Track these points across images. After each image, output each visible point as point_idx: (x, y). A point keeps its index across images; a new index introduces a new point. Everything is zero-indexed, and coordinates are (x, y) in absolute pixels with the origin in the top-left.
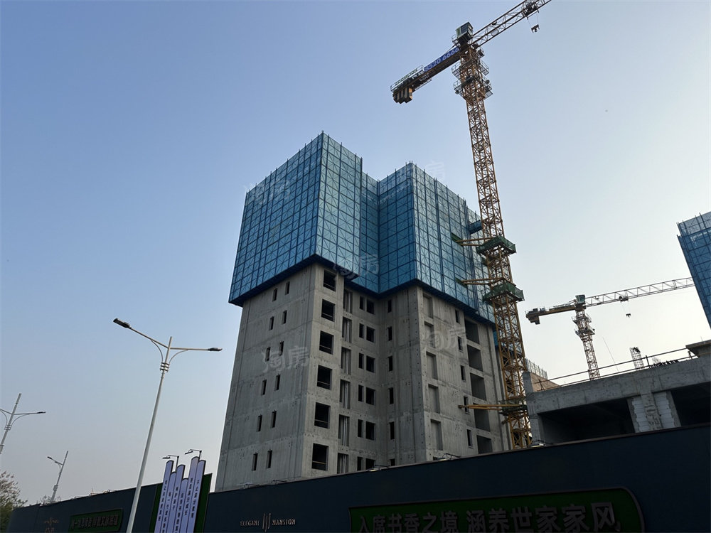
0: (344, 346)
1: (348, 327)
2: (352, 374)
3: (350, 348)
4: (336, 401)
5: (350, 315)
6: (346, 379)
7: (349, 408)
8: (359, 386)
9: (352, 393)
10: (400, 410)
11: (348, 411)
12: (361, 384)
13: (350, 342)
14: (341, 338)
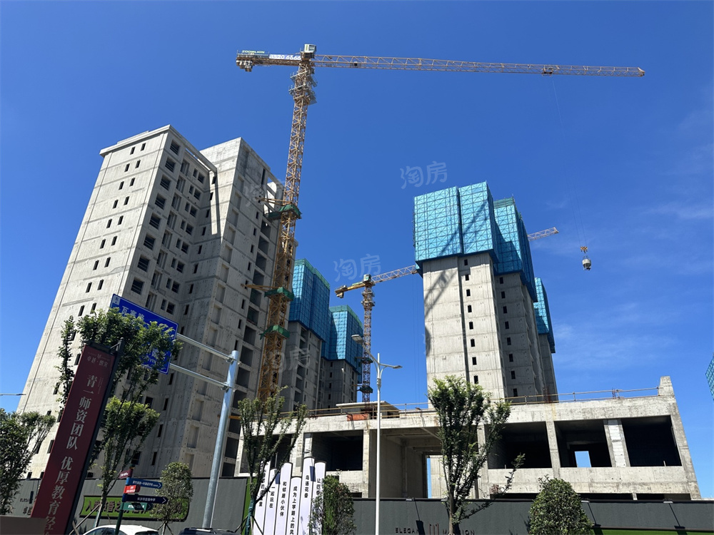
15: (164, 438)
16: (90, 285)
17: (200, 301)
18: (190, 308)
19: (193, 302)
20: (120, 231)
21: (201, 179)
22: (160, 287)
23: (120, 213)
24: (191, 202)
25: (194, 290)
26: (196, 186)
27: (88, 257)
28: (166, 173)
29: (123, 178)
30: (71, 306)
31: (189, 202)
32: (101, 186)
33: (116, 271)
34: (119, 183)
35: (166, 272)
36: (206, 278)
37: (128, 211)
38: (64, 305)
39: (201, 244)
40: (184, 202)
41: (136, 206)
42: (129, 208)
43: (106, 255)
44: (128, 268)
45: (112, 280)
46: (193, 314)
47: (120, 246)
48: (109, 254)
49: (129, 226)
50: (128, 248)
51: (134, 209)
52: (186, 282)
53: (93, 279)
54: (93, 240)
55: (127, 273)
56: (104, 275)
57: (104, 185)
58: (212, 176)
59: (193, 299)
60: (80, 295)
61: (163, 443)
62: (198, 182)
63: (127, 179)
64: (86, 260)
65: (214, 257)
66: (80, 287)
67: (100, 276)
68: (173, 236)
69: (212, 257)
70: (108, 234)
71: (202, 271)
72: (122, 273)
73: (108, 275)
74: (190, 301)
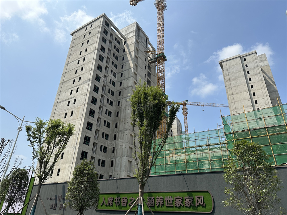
0: (97, 129)
1: (99, 121)
2: (99, 140)
3: (99, 130)
4: (90, 151)
5: (101, 116)
6: (96, 142)
7: (95, 154)
8: (101, 145)
9: (97, 148)
10: (116, 156)
11: (95, 155)
12: (102, 145)
13: (100, 127)
14: (96, 125)
15: (115, 167)
16: (72, 91)
17: (125, 99)
18: (120, 102)
19: (122, 100)
20: (84, 64)
21: (119, 43)
22: (106, 92)
23: (83, 56)
24: (116, 53)
25: (121, 94)
26: (117, 46)
27: (69, 79)
28: (104, 36)
29: (83, 41)
30: (63, 102)
31: (115, 53)
32: (72, 47)
33: (85, 82)
34: (81, 44)
35: (107, 85)
36: (127, 88)
37: (87, 54)
38: (59, 103)
39: (122, 73)
40: (112, 52)
41: (91, 52)
42: (88, 53)
43: (78, 76)
44: (91, 80)
45: (83, 87)
46: (123, 105)
47: (85, 71)
48: (80, 75)
49: (89, 61)
50: (90, 71)
51: (90, 53)
52: (117, 91)
53: (73, 88)
54: (71, 71)
55: (90, 82)
56: (79, 85)
57: (74, 46)
58: (123, 41)
59: (122, 98)
60: (67, 96)
61: (114, 170)
62: (117, 44)
63: (85, 41)
64: (69, 80)
65: (130, 78)
66: (67, 93)
67: (76, 86)
68: (109, 68)
69: (129, 78)
70: (79, 67)
71: (124, 84)
72: (88, 83)
73: (81, 85)
74: (120, 99)
